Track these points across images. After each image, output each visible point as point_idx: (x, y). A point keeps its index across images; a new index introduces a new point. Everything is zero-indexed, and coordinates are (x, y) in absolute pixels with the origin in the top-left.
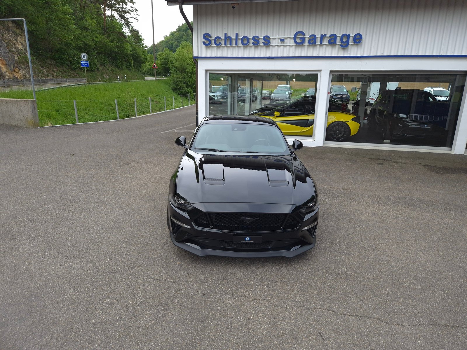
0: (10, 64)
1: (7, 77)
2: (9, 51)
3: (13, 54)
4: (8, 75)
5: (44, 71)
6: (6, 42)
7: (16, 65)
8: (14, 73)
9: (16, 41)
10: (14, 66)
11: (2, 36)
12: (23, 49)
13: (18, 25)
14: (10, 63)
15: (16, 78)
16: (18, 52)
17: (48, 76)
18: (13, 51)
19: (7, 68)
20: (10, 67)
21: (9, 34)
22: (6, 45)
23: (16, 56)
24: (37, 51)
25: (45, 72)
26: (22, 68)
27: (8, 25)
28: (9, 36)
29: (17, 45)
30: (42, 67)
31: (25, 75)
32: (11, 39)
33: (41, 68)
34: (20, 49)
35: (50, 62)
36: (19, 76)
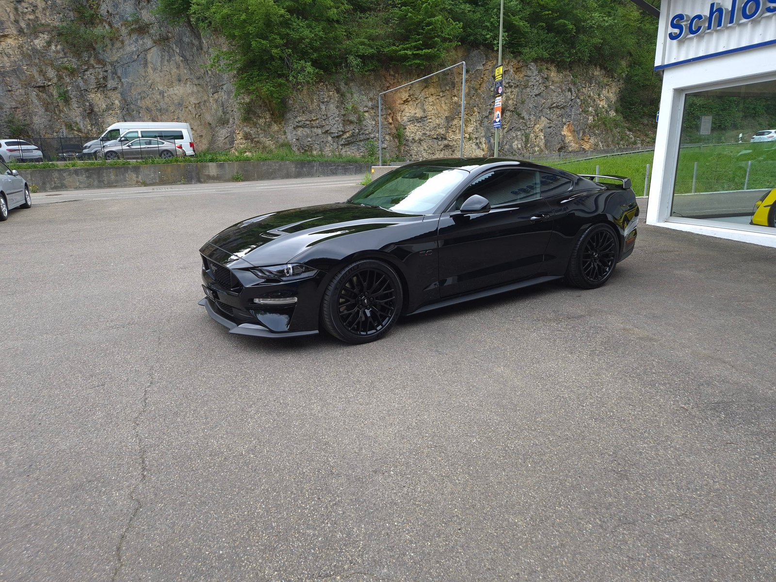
0: (579, 130)
1: (570, 149)
2: (582, 111)
3: (587, 115)
4: (573, 146)
5: (631, 136)
6: (581, 100)
7: (587, 130)
8: (582, 142)
9: (599, 95)
10: (584, 133)
11: (578, 91)
12: (606, 106)
13: (608, 71)
14: (579, 128)
15: (583, 148)
16: (596, 111)
17: (635, 143)
18: (588, 111)
19: (574, 137)
20: (578, 134)
21: (590, 87)
22: (580, 103)
23: (591, 118)
24: (629, 106)
25: (631, 138)
26: (595, 135)
27: (593, 74)
28: (589, 91)
29: (599, 102)
30: (630, 130)
31: (596, 145)
32: (592, 93)
33: (628, 133)
34: (600, 106)
35: (646, 122)
36: (586, 146)
